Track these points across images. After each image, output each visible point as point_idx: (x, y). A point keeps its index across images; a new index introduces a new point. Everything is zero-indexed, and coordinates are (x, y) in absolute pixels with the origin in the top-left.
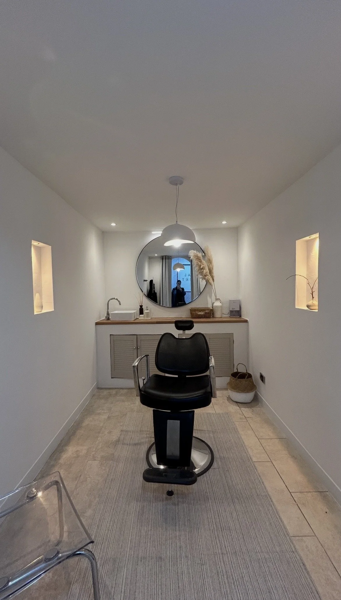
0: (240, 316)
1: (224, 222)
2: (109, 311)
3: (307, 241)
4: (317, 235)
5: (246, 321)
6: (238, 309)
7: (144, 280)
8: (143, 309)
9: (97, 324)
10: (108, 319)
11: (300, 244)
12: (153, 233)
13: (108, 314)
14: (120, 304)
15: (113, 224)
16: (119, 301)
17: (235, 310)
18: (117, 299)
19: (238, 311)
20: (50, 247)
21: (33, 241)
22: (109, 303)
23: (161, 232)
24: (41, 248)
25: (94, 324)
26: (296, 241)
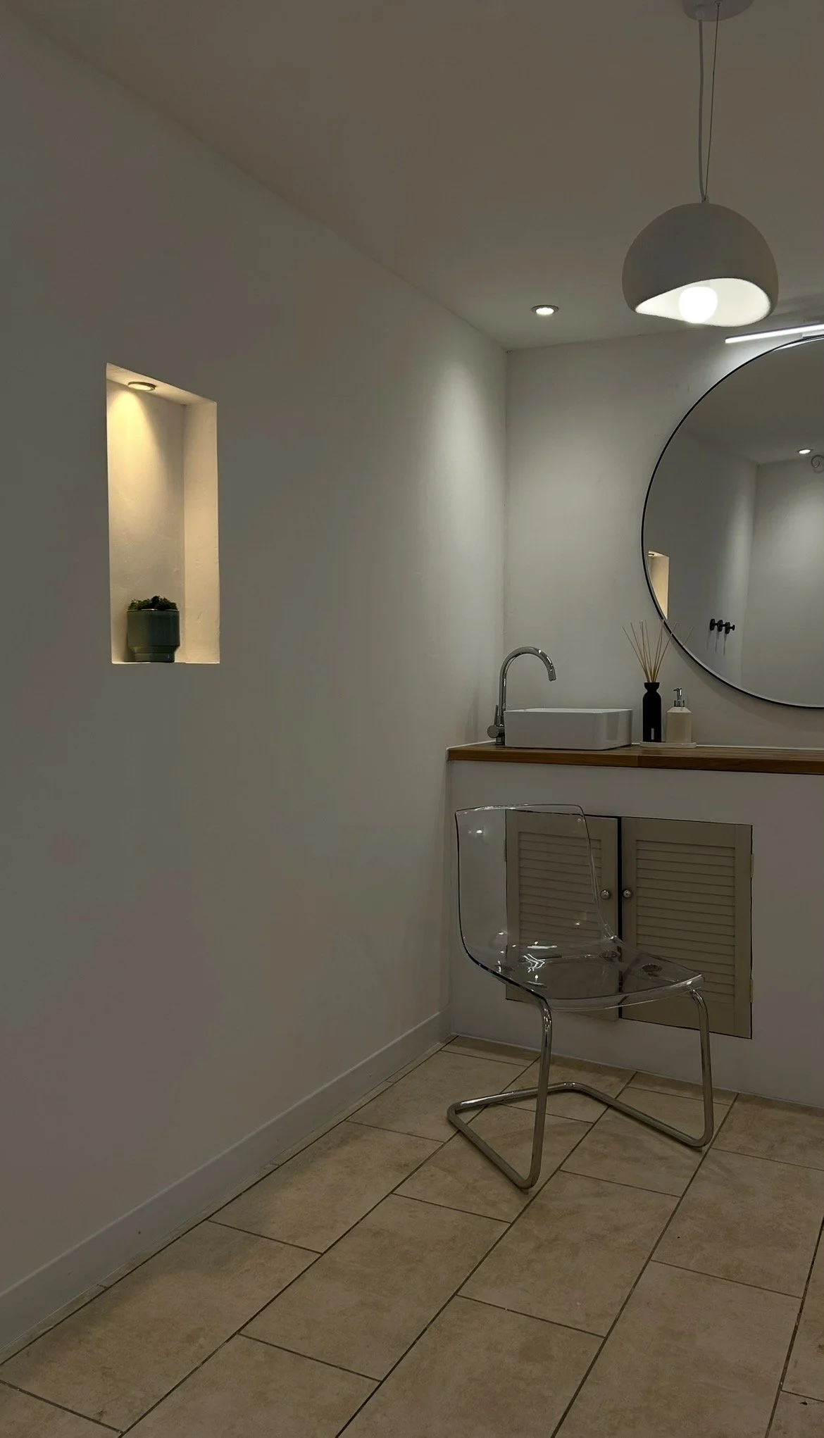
2: (507, 702)
7: (712, 624)
8: (658, 698)
9: (454, 755)
10: (501, 737)
13: (500, 718)
14: (552, 677)
16: (550, 666)
18: (539, 655)
20: (212, 407)
21: (109, 366)
22: (510, 670)
24: (184, 407)
25: (444, 756)
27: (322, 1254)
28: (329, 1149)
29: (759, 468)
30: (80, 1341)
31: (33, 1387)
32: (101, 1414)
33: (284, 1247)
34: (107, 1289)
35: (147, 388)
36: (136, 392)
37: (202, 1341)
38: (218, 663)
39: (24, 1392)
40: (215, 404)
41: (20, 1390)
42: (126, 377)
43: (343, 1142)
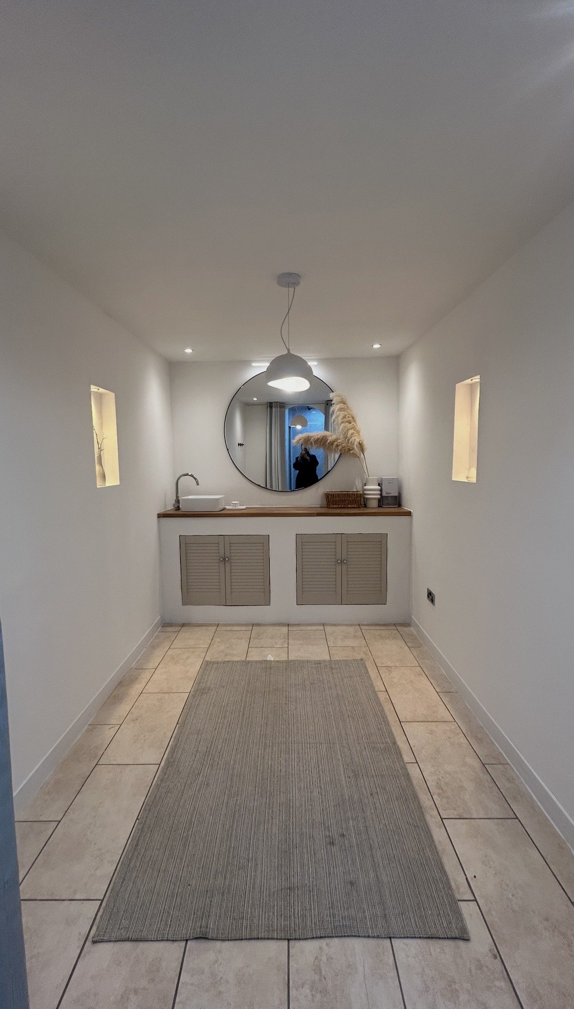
0: (400, 505)
1: (376, 346)
2: (179, 495)
3: (471, 385)
4: (478, 378)
5: (409, 514)
6: (397, 495)
7: (239, 444)
9: (160, 516)
10: (178, 508)
11: (460, 390)
12: (254, 364)
13: (178, 501)
14: (198, 484)
15: (189, 351)
16: (196, 479)
17: (390, 495)
18: (192, 476)
20: (113, 396)
21: (92, 386)
22: (179, 481)
23: (269, 364)
24: (101, 394)
25: (156, 516)
26: (457, 385)
38: (119, 484)
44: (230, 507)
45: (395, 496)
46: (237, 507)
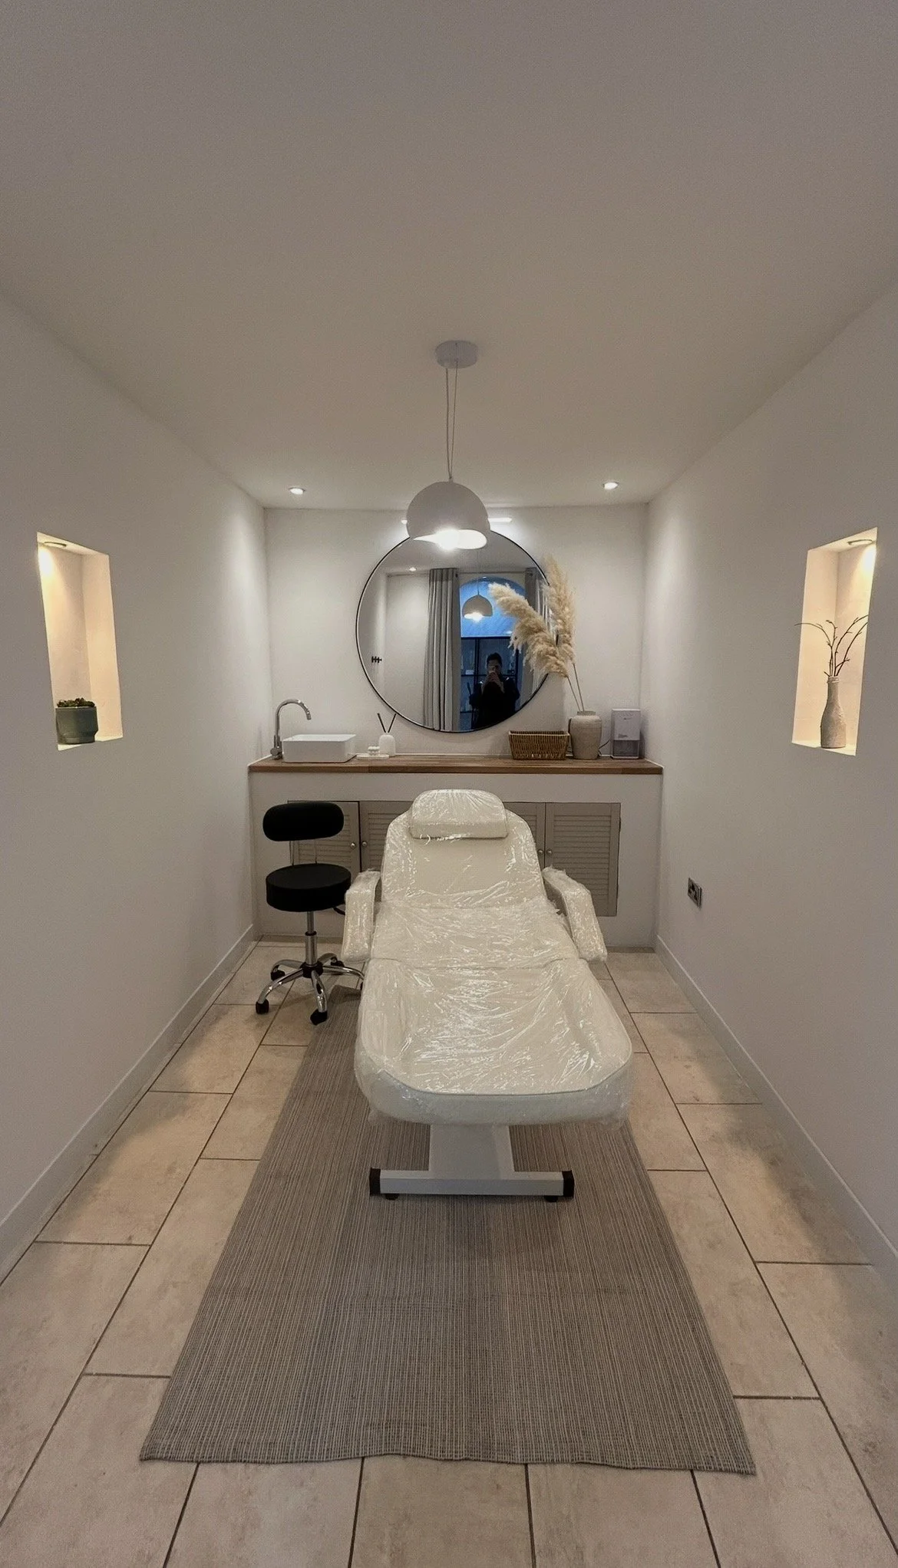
0: (641, 757)
1: (610, 486)
2: (281, 734)
3: (840, 554)
4: (872, 535)
5: (659, 771)
6: (637, 738)
9: (253, 769)
10: (279, 756)
11: (818, 561)
13: (278, 742)
14: (309, 717)
15: (297, 491)
16: (306, 710)
17: (625, 739)
18: (302, 705)
19: (635, 742)
21: (39, 534)
22: (281, 714)
24: (80, 556)
25: (246, 771)
26: (809, 551)
27: (233, 1094)
28: (210, 1025)
29: (389, 576)
30: (95, 1196)
31: (72, 1238)
32: (130, 1238)
33: (206, 1098)
34: (98, 1156)
35: (61, 546)
36: (48, 547)
37: (178, 1170)
38: (122, 736)
39: (67, 1243)
40: (107, 557)
41: (65, 1243)
42: (42, 538)
43: (218, 1019)
44: (366, 755)
45: (633, 741)
46: (377, 756)
